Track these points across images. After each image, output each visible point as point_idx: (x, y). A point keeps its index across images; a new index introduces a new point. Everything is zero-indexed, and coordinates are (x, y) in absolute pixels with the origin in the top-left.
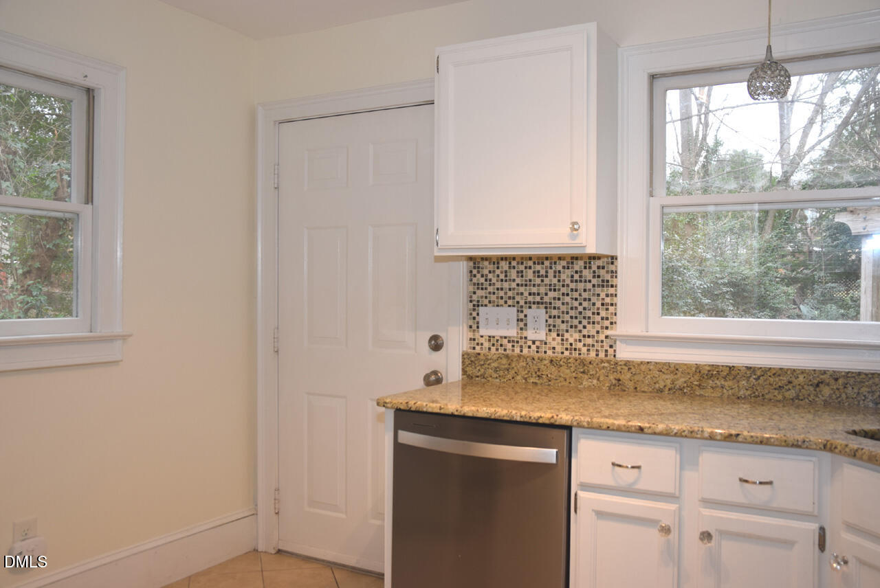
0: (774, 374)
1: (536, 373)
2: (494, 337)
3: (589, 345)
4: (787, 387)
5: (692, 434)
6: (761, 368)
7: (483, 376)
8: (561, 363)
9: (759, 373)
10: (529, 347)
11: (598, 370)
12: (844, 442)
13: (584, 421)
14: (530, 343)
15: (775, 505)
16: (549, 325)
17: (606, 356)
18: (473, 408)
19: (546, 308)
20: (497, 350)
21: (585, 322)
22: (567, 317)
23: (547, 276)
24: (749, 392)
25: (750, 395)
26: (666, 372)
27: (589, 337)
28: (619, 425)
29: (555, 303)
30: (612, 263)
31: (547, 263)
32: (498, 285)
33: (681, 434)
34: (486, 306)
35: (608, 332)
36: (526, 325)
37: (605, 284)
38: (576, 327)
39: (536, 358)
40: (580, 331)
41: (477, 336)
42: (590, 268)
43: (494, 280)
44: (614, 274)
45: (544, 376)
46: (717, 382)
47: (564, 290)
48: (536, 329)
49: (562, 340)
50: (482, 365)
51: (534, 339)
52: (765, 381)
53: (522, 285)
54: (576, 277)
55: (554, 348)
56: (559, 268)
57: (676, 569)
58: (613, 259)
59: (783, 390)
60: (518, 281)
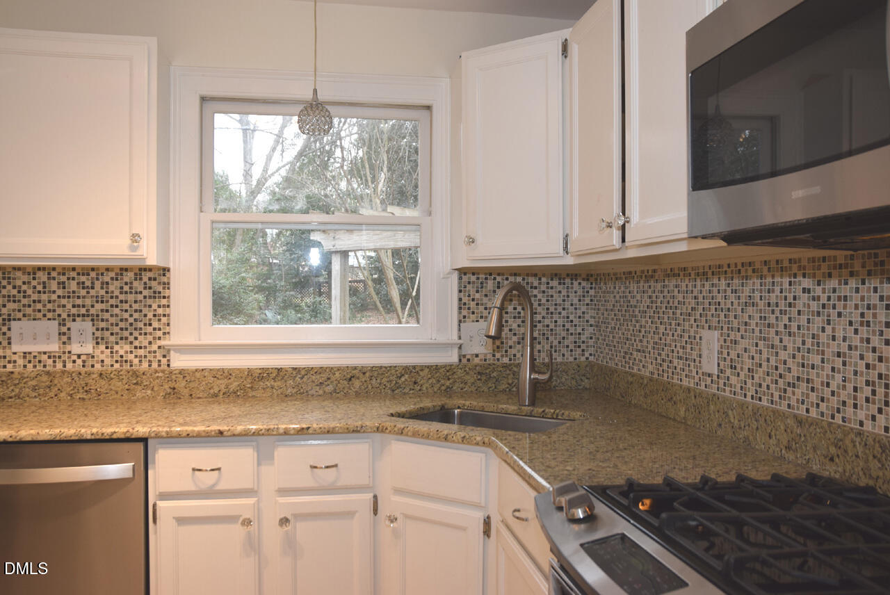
0: (316, 373)
1: (83, 388)
2: (30, 353)
3: (141, 356)
4: (326, 383)
5: (268, 432)
6: (305, 368)
7: (18, 396)
8: (112, 376)
9: (303, 372)
10: (74, 362)
11: (151, 380)
12: (392, 424)
13: (162, 432)
14: (75, 357)
15: (339, 484)
16: (97, 338)
17: (159, 365)
18: (32, 432)
19: (93, 320)
20: (35, 366)
21: (136, 334)
22: (116, 329)
23: (93, 288)
24: (295, 390)
25: (296, 393)
26: (220, 377)
27: (141, 348)
28: (198, 431)
29: (103, 315)
30: (164, 275)
31: (93, 274)
32: (35, 297)
33: (258, 433)
34: (19, 319)
35: (162, 343)
36: (69, 338)
37: (156, 295)
38: (126, 338)
39: (83, 373)
40: (131, 343)
41: (8, 353)
42: (141, 279)
43: (30, 292)
44: (167, 285)
45: (92, 391)
46: (267, 383)
47: (113, 302)
48: (82, 343)
49: (112, 352)
50: (15, 385)
51: (79, 353)
52: (308, 379)
53: (64, 297)
54: (126, 288)
55: (102, 361)
56: (107, 279)
57: (257, 557)
58: (165, 270)
59: (324, 386)
60: (60, 292)
